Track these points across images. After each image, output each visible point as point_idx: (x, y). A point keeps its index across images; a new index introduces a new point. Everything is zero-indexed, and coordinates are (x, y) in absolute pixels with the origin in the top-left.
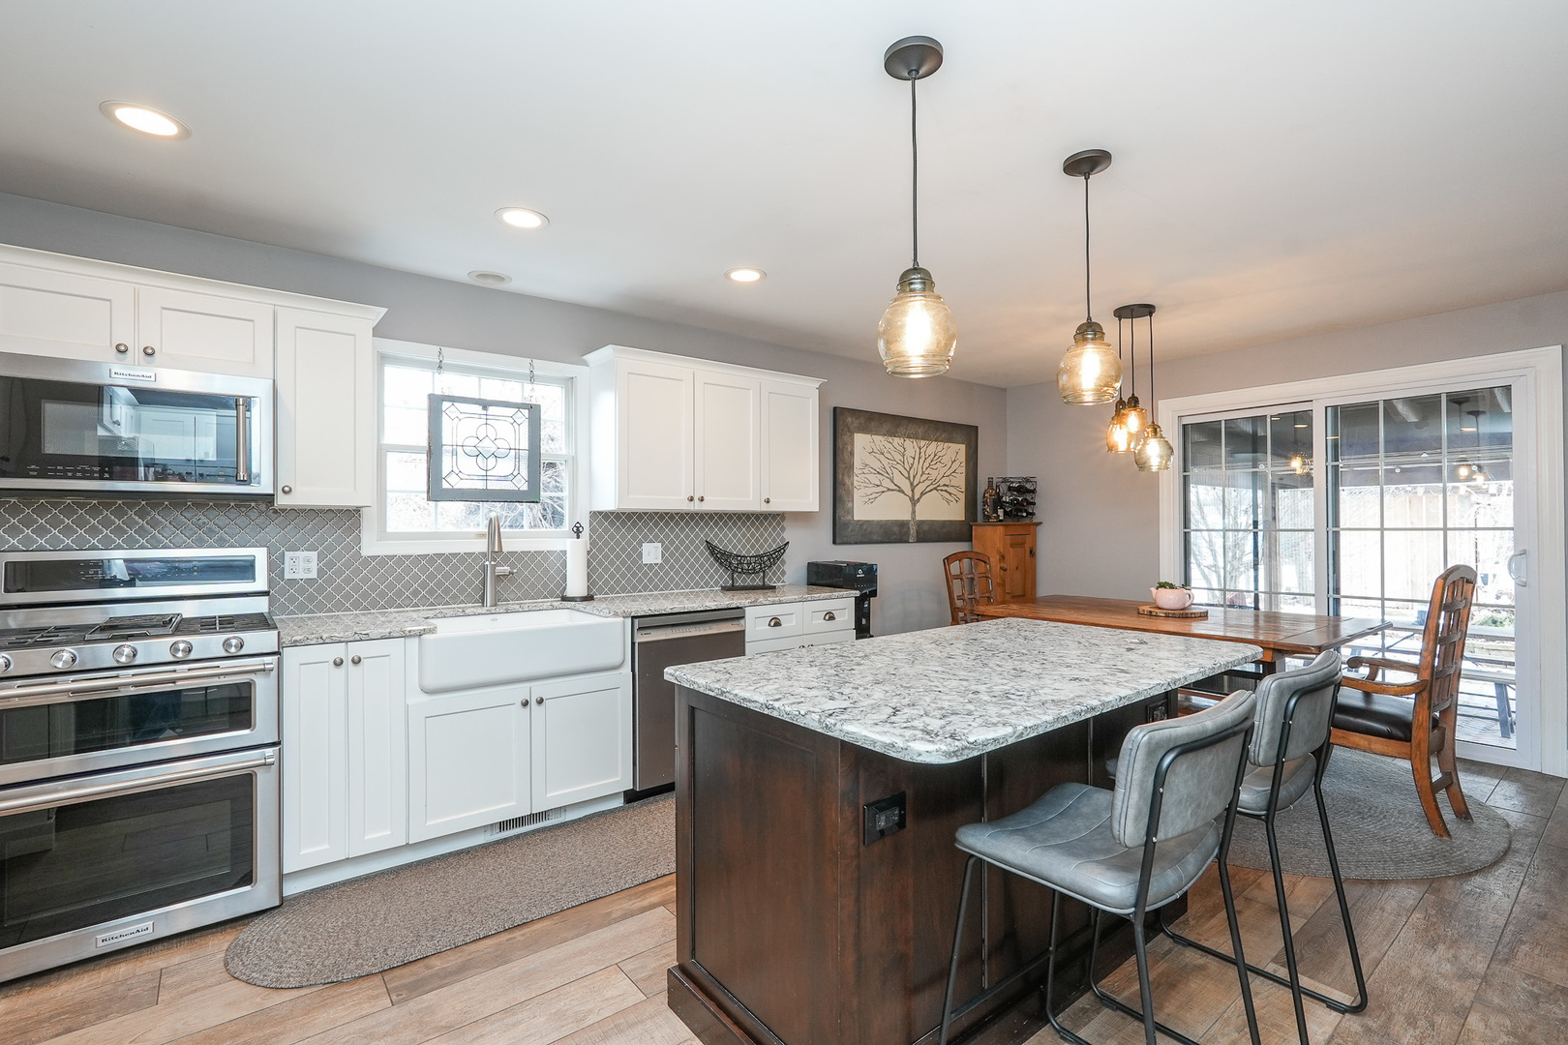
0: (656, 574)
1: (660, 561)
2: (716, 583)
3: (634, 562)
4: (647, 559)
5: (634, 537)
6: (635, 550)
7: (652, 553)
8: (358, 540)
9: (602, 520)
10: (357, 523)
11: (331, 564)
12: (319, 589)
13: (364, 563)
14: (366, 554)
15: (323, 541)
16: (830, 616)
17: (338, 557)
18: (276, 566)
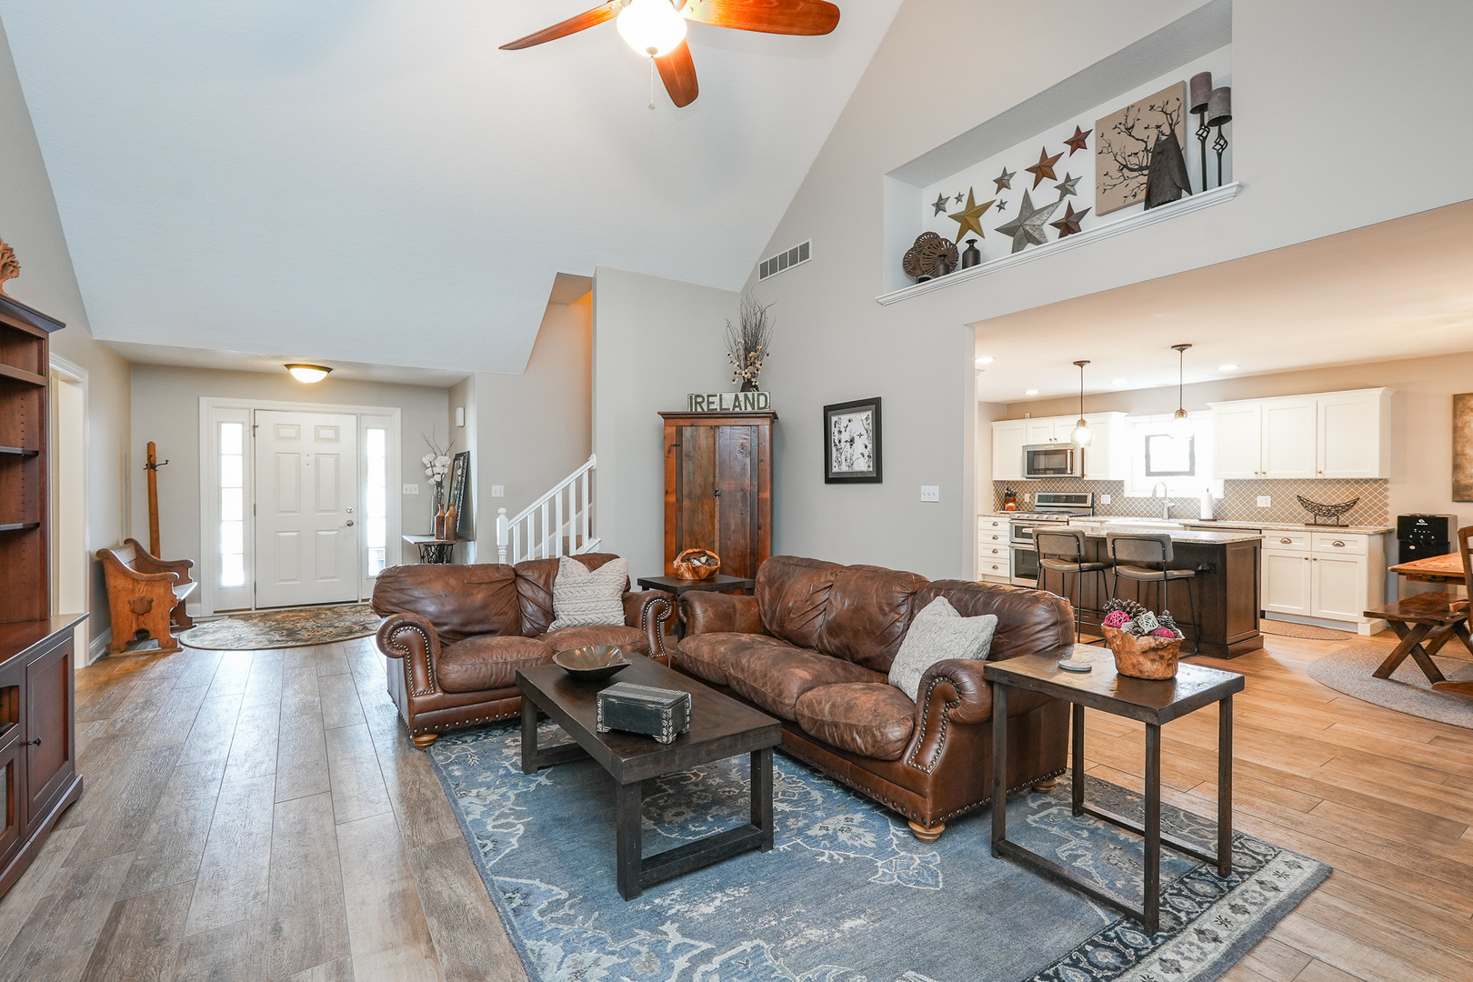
0: (1267, 513)
1: (1269, 506)
2: (1299, 521)
3: (1251, 506)
5: (1251, 494)
6: (1250, 499)
7: (1264, 501)
8: (1123, 491)
9: (1230, 484)
10: (1123, 485)
11: (1114, 500)
12: (1111, 508)
13: (1125, 499)
14: (1126, 496)
15: (1112, 491)
16: (1339, 544)
17: (1117, 497)
18: (1101, 499)
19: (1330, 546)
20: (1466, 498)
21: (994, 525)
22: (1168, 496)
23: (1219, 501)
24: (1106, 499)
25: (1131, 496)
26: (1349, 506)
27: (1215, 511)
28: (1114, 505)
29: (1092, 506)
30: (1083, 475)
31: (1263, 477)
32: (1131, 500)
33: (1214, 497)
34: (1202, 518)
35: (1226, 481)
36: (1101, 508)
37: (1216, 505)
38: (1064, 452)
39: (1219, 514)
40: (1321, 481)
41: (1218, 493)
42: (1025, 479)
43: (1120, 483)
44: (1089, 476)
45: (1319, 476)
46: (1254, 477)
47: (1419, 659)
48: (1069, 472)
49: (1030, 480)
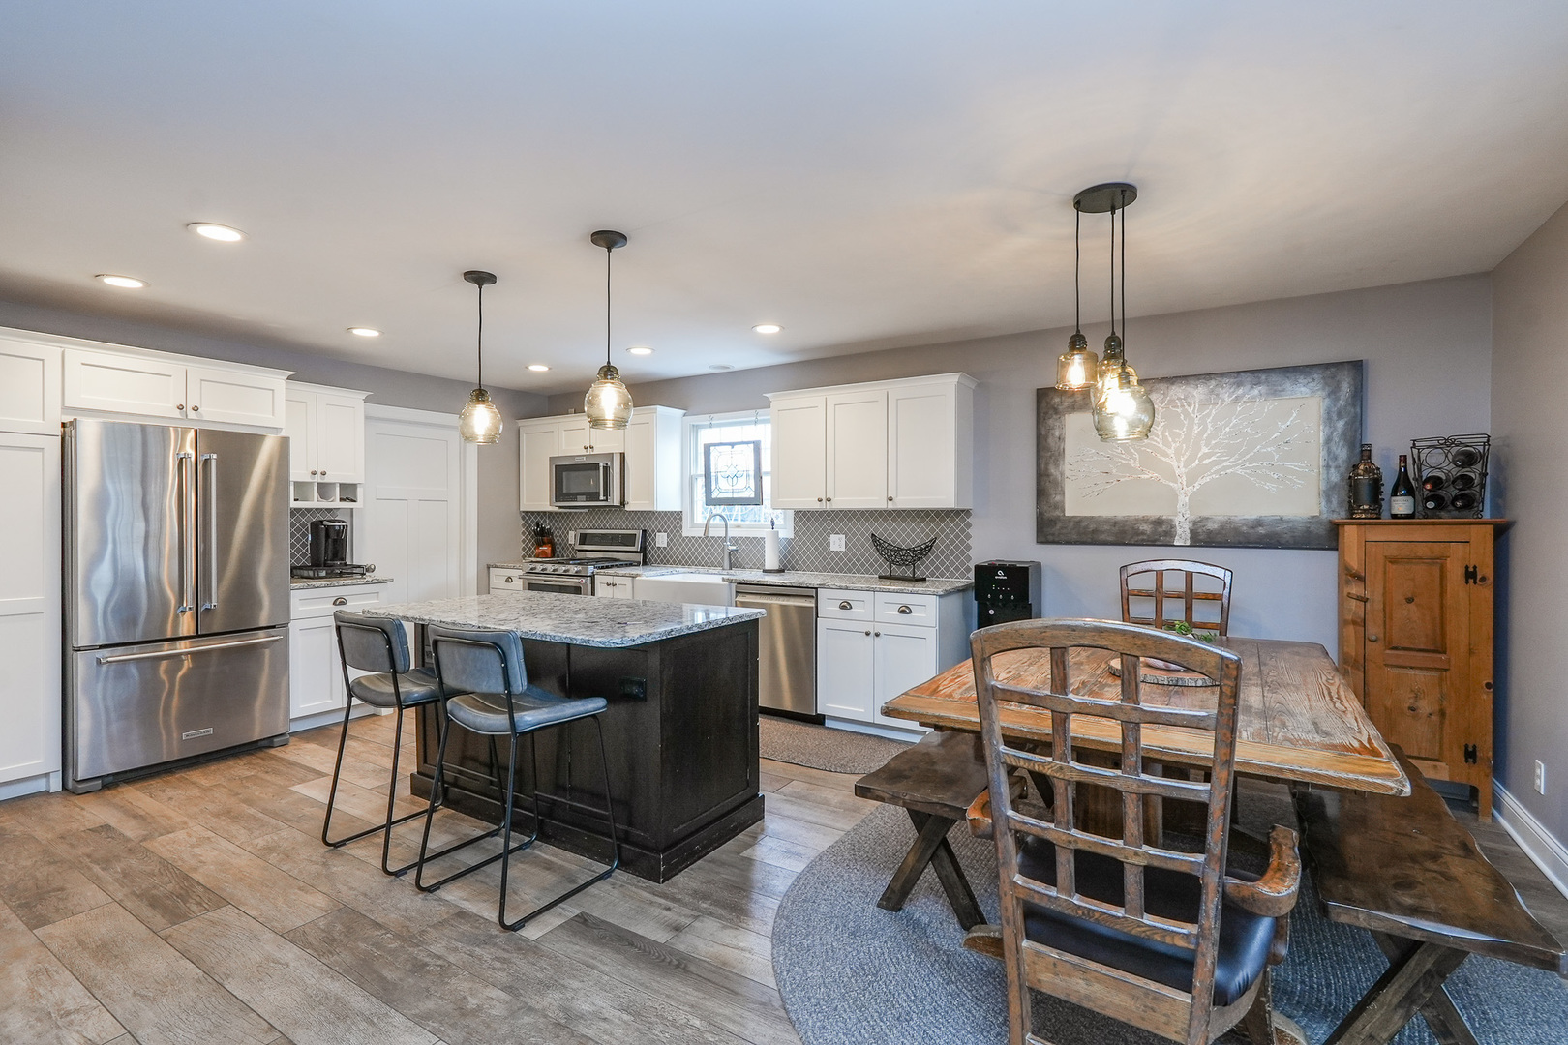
0: (841, 559)
1: (843, 549)
2: (876, 572)
3: (824, 549)
4: (833, 548)
5: (824, 530)
6: (824, 539)
7: (837, 543)
8: (681, 528)
9: (802, 516)
10: (681, 519)
11: (671, 540)
12: (668, 553)
13: (684, 540)
14: (684, 535)
15: (669, 527)
16: (905, 610)
17: (674, 536)
18: (654, 540)
19: (893, 613)
20: (1050, 538)
21: (507, 581)
22: (730, 534)
23: (789, 541)
24: (661, 540)
25: (690, 535)
26: (927, 549)
27: (785, 557)
28: (671, 548)
29: (643, 550)
30: (623, 503)
31: (828, 507)
32: (690, 541)
33: (781, 536)
34: (766, 568)
35: (797, 513)
36: (656, 552)
37: (785, 547)
38: (596, 467)
39: (789, 562)
40: (890, 513)
41: (786, 532)
42: (556, 509)
43: (678, 516)
44: (633, 505)
45: (891, 506)
46: (817, 506)
47: (944, 873)
48: (602, 498)
49: (561, 510)
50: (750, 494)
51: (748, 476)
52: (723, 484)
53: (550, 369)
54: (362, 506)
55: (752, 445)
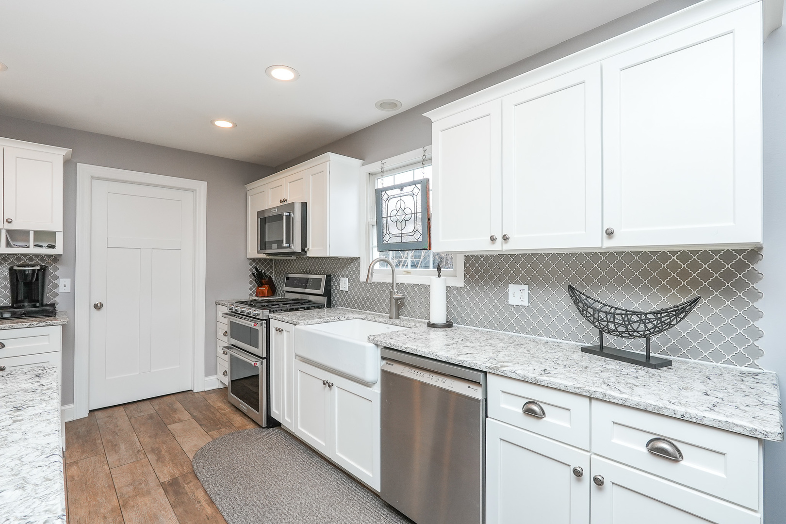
0: (523, 316)
4: (513, 300)
5: (501, 278)
6: (502, 290)
7: (517, 294)
8: (360, 273)
9: (474, 262)
10: (359, 264)
11: (352, 284)
12: (349, 296)
13: (360, 284)
14: (361, 280)
15: (349, 272)
17: (354, 281)
18: (339, 284)
23: (459, 290)
24: (344, 284)
25: (366, 280)
28: (350, 292)
29: (328, 293)
31: (505, 248)
32: (365, 286)
34: (432, 322)
35: (468, 258)
36: (336, 296)
37: (454, 297)
38: (281, 217)
39: (459, 315)
43: (355, 261)
44: (314, 252)
46: (491, 248)
48: (285, 245)
49: (269, 257)
50: (418, 237)
51: (416, 220)
52: (394, 230)
53: (235, 125)
54: (61, 252)
55: (419, 186)
